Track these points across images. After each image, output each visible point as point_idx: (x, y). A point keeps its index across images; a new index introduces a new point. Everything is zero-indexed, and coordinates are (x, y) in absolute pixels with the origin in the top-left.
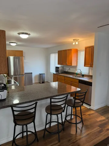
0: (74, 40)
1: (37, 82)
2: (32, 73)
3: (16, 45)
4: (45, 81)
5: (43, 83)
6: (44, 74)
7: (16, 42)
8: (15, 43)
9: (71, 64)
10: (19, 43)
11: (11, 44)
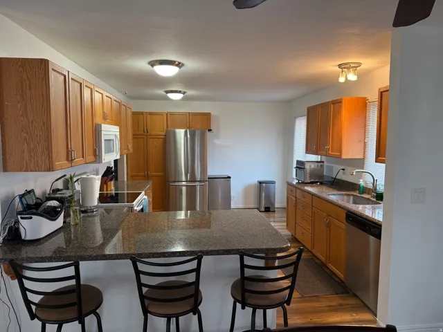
0: (340, 66)
1: (252, 206)
2: (230, 177)
3: (183, 99)
4: (277, 206)
5: (267, 210)
6: (273, 183)
7: (183, 90)
8: (180, 92)
9: (340, 151)
10: (190, 93)
11: (171, 96)
